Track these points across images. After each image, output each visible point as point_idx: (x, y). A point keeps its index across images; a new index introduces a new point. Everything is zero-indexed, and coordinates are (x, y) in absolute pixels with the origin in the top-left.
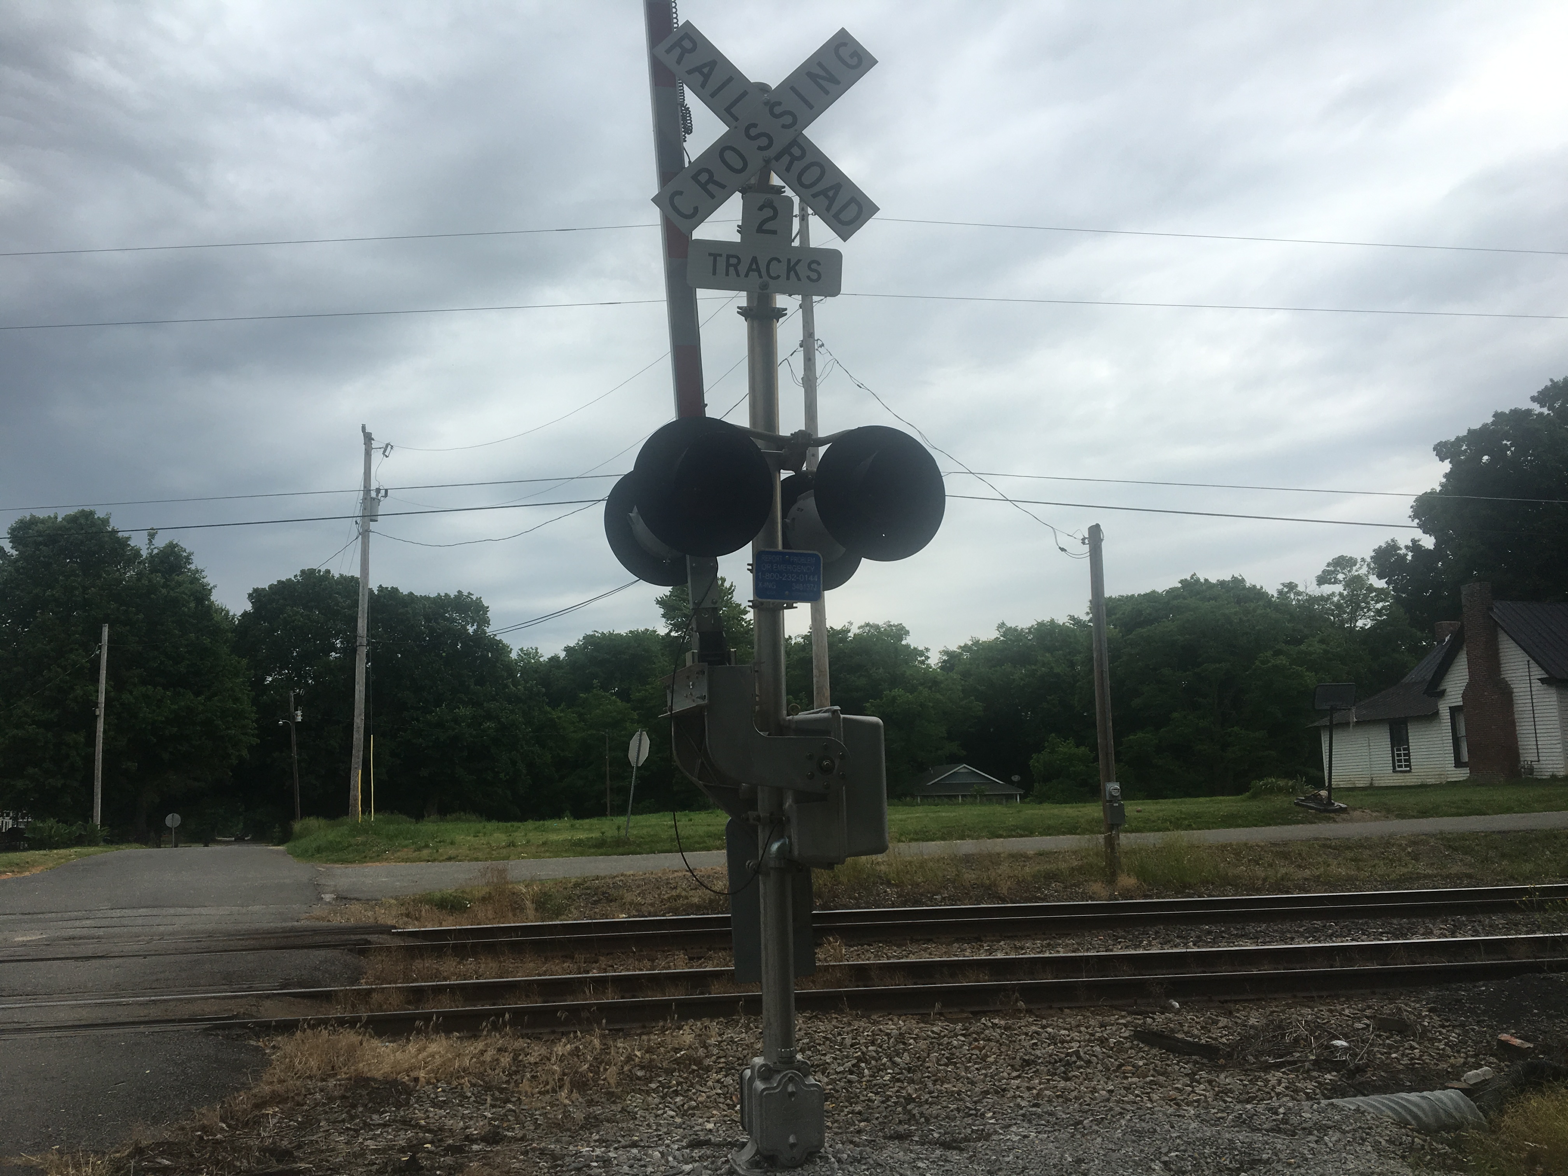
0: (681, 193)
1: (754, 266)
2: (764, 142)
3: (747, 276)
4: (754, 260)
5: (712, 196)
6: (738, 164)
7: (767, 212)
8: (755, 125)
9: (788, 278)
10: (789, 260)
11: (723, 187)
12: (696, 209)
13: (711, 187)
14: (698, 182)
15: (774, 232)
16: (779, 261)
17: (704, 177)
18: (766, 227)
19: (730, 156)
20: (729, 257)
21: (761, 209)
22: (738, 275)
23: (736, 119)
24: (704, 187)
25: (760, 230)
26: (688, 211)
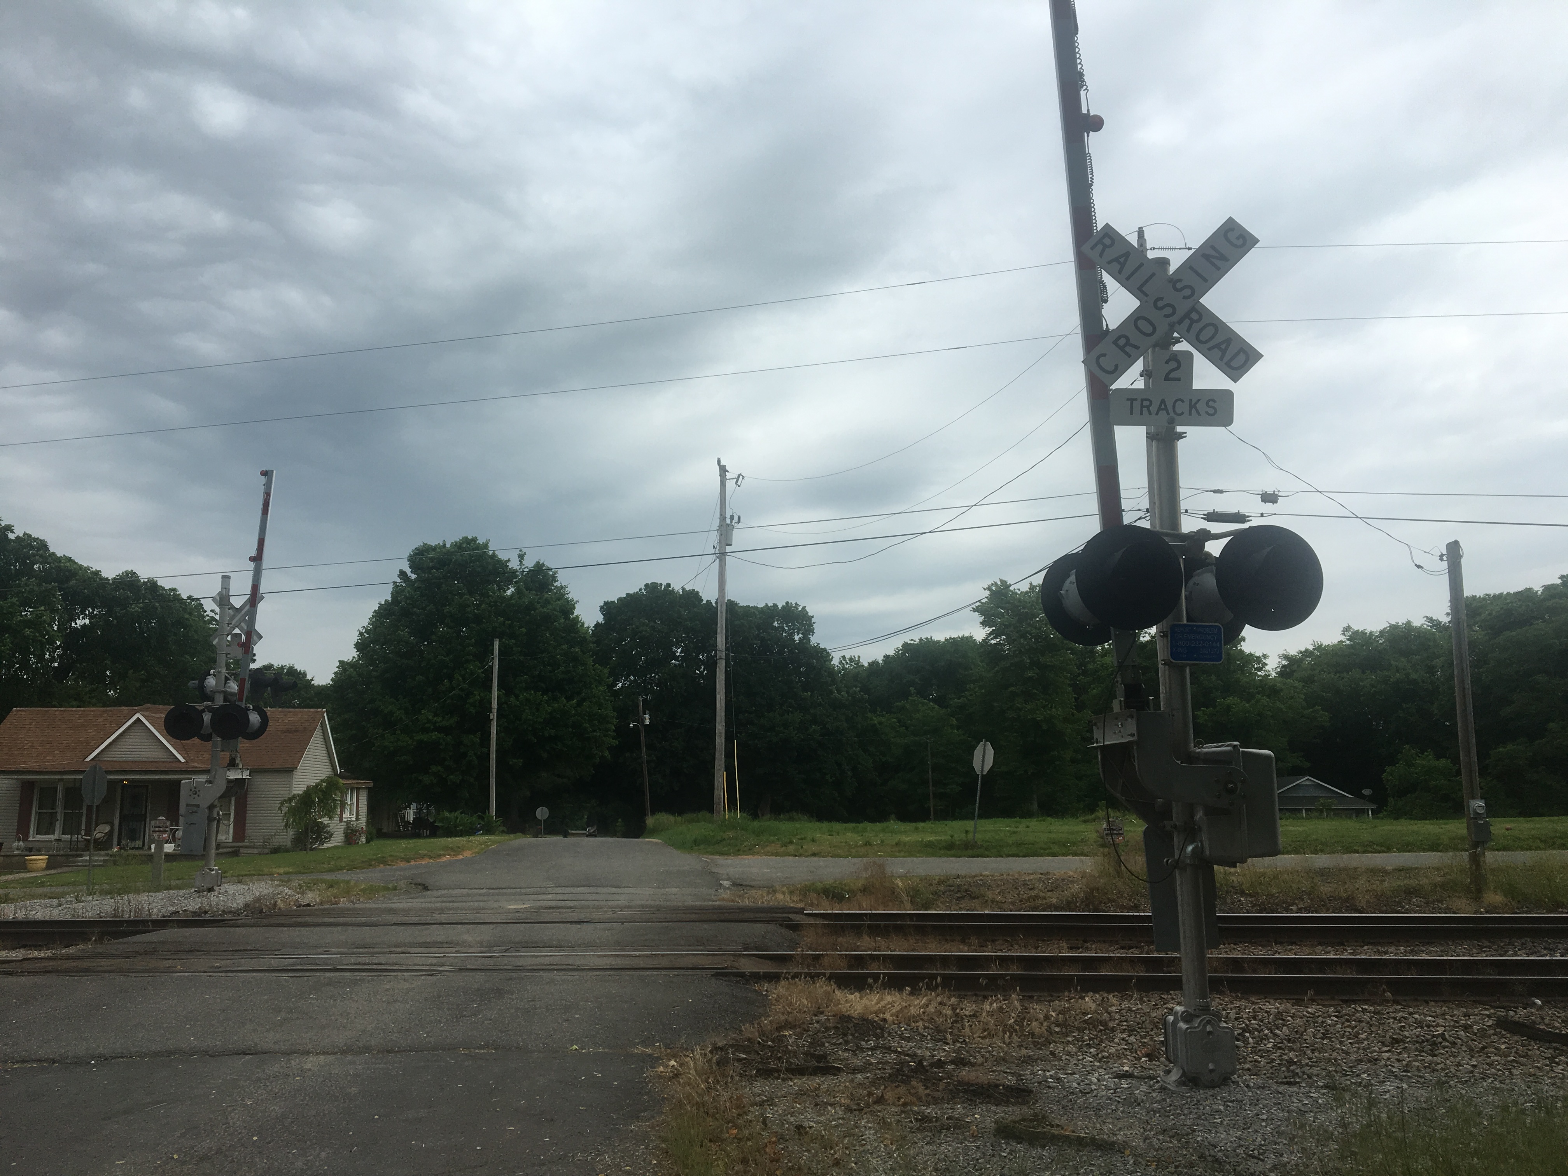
0: (1104, 355)
1: (1163, 406)
2: (1168, 310)
3: (1157, 414)
4: (1163, 402)
5: (1129, 356)
6: (1149, 329)
7: (1173, 365)
8: (1162, 299)
9: (1190, 414)
10: (1191, 400)
11: (1137, 348)
12: (1116, 366)
13: (1127, 349)
14: (1117, 345)
15: (1179, 379)
16: (1183, 401)
17: (1122, 342)
18: (1172, 375)
19: (1142, 324)
20: (1142, 400)
21: (1167, 362)
22: (1150, 414)
23: (1147, 295)
24: (1122, 349)
25: (1167, 378)
26: (1110, 368)
